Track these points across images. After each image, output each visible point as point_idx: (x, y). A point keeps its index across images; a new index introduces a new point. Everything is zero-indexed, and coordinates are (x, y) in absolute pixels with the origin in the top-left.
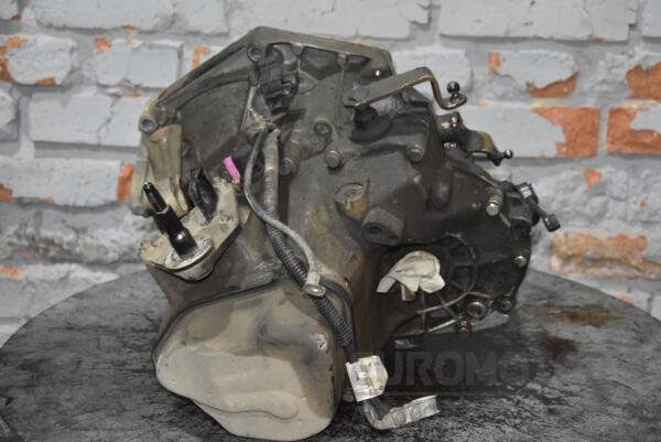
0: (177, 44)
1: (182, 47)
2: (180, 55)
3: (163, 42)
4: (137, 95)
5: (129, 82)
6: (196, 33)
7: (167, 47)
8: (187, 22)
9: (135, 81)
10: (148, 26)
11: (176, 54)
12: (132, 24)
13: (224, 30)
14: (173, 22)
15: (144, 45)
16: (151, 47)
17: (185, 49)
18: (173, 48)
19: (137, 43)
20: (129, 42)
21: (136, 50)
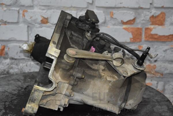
0: (18, 9)
1: (19, 10)
2: (19, 12)
3: (13, 8)
4: (5, 24)
5: (3, 20)
6: (23, 6)
7: (15, 10)
8: (20, 2)
9: (5, 20)
10: (8, 4)
11: (17, 12)
12: (4, 3)
13: (32, 5)
14: (16, 3)
15: (7, 9)
16: (9, 10)
17: (20, 11)
18: (17, 10)
19: (5, 9)
20: (3, 8)
21: (5, 11)
